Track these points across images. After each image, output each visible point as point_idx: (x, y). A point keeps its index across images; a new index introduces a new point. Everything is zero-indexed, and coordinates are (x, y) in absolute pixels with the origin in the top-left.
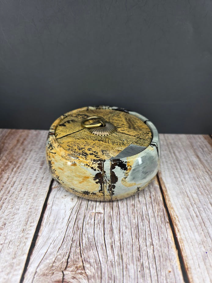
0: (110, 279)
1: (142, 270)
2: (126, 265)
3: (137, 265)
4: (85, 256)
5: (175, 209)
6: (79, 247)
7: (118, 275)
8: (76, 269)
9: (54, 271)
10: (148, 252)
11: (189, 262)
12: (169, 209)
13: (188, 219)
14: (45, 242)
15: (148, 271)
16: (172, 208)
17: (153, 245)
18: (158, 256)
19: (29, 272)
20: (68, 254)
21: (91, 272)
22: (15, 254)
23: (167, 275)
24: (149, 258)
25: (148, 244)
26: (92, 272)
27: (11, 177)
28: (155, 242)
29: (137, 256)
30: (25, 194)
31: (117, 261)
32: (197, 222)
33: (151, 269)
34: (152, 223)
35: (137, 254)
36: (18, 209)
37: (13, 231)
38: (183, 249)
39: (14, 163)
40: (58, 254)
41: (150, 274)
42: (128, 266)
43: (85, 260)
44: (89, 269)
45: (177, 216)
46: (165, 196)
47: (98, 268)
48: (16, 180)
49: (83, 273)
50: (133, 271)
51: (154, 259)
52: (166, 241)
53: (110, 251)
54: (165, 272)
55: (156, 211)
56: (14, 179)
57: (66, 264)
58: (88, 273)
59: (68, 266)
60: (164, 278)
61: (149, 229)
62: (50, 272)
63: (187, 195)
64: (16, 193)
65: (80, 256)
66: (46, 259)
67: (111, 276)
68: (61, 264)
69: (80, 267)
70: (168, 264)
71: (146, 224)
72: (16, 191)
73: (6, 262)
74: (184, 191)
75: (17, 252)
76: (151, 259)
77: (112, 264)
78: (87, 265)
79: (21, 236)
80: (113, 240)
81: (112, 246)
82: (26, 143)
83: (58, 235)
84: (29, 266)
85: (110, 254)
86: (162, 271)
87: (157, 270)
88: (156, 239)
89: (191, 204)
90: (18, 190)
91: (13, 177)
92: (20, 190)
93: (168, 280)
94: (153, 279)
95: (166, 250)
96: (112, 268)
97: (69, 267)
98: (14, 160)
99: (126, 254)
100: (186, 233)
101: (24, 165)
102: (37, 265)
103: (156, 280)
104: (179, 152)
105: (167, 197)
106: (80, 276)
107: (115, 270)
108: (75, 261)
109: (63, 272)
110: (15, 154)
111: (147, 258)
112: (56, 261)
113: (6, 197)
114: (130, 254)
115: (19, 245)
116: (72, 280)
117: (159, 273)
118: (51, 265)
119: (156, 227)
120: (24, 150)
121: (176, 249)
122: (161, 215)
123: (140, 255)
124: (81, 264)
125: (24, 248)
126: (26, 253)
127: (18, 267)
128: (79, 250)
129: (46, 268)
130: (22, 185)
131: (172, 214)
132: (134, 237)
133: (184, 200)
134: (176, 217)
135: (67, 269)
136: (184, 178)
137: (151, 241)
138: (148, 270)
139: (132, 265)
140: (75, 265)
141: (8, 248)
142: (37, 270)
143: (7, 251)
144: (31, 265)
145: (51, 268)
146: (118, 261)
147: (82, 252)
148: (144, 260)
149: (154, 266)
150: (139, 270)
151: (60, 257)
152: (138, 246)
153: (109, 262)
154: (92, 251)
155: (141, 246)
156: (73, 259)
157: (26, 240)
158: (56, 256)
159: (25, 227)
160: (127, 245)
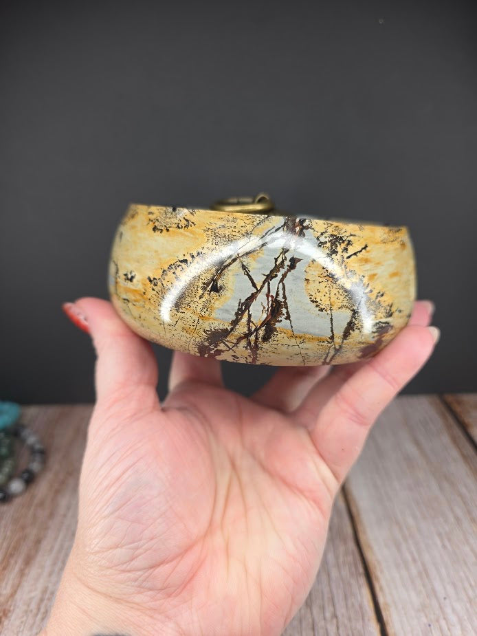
10: (329, 631)
17: (336, 617)
25: (328, 615)
28: (341, 611)
32: (414, 571)
38: (389, 620)
88: (340, 605)
95: (359, 626)
100: (394, 592)
105: (360, 528)
121: (376, 622)
133: (391, 531)
136: (391, 487)
137: (333, 610)
152: (310, 620)
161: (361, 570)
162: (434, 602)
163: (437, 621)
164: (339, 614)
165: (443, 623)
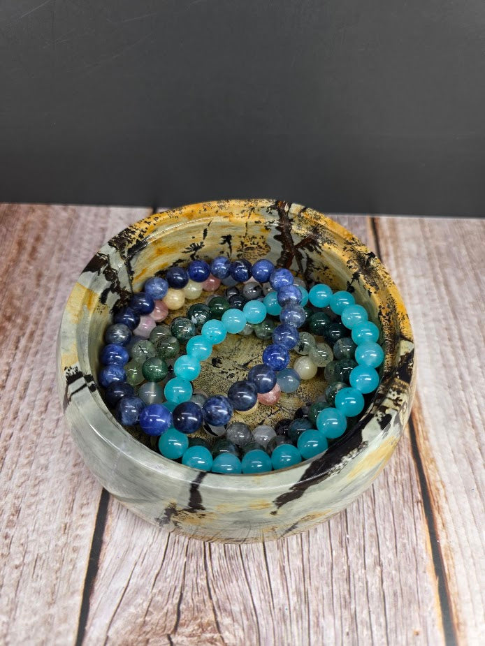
1: (353, 631)
2: (317, 618)
3: (341, 617)
4: (218, 595)
5: (440, 463)
6: (205, 572)
8: (200, 630)
9: (148, 637)
10: (369, 584)
11: (464, 609)
12: (425, 463)
13: (468, 492)
14: (122, 560)
15: (366, 633)
16: (433, 461)
17: (381, 565)
18: (392, 593)
19: (90, 640)
20: (178, 590)
21: (235, 636)
22: (53, 593)
23: (411, 641)
24: (370, 599)
25: (369, 561)
26: (238, 638)
27: (15, 366)
28: (388, 555)
29: (342, 594)
30: (58, 420)
31: (295, 609)
33: (374, 628)
34: (381, 503)
35: (341, 589)
36: (46, 468)
37: (41, 531)
38: (452, 573)
39: (19, 321)
40: (155, 591)
41: (371, 641)
42: (321, 619)
43: (219, 607)
44: (231, 629)
45: (442, 482)
46: (417, 424)
47: (250, 628)
48: (31, 376)
49: (216, 640)
50: (333, 634)
51: (383, 600)
52: (413, 554)
53: (279, 581)
54: (407, 635)
55: (391, 470)
56: (25, 374)
57: (175, 616)
58: (229, 639)
59: (181, 622)
61: (372, 520)
62: (140, 638)
63: (473, 422)
64: (35, 418)
65: (206, 597)
66: (128, 604)
68: (162, 617)
69: (209, 624)
70: (415, 615)
71: (365, 506)
72: (34, 413)
73: (35, 614)
74: (465, 410)
75: (56, 588)
76: (375, 603)
77: (284, 615)
78: (225, 621)
79: (60, 543)
80: (285, 553)
81: (283, 569)
82: (42, 251)
83: (151, 541)
84: (89, 623)
85: (278, 591)
86: (399, 632)
87: (389, 630)
88: (388, 547)
89: (480, 449)
90: (38, 409)
91: (21, 368)
92: (43, 409)
96: (283, 627)
97: (183, 625)
98: (18, 311)
99: (317, 589)
100: (462, 531)
101: (45, 330)
102: (108, 621)
104: (460, 282)
107: (291, 633)
108: (196, 609)
109: (170, 639)
110: (18, 291)
111: (365, 599)
112: (150, 609)
113: (11, 431)
114: (326, 590)
115: (59, 569)
117: (392, 638)
118: (140, 620)
119: (391, 514)
120: (40, 276)
121: (434, 574)
122: (404, 482)
123: (349, 591)
124: (212, 617)
125: (73, 576)
126: (78, 591)
127: (63, 628)
128: (205, 581)
129: (130, 628)
130: (46, 393)
131: (432, 478)
132: (335, 542)
133: (463, 437)
134: (440, 487)
135: (180, 630)
136: (468, 367)
137: (377, 554)
138: (367, 629)
139: (330, 617)
140: (196, 619)
141: (35, 576)
142: (110, 634)
143: (34, 585)
144: (94, 621)
145: (140, 629)
146: (297, 607)
147: (211, 586)
148: (359, 604)
149: (382, 620)
150: (346, 630)
151: (159, 598)
152: (346, 568)
153: (277, 610)
154: (235, 582)
155: (353, 566)
156: (191, 603)
157: (75, 555)
158: (150, 597)
159: (67, 520)
160: (318, 566)
164: (384, 560)
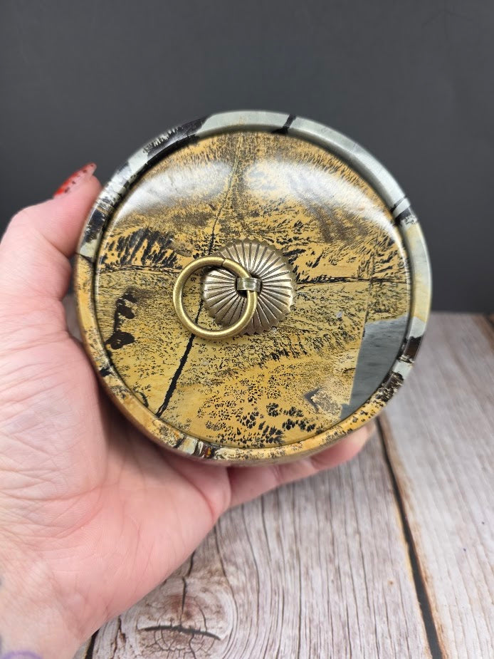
0: (276, 594)
1: (337, 579)
2: (307, 569)
3: (327, 569)
4: (225, 550)
5: (406, 466)
6: (214, 535)
7: (290, 587)
8: (210, 574)
10: (350, 547)
11: (430, 567)
13: (431, 485)
15: (348, 581)
16: (400, 464)
17: (359, 533)
18: (369, 554)
21: (238, 580)
23: (386, 588)
24: (351, 557)
25: (350, 530)
26: (241, 581)
28: (364, 527)
29: (327, 552)
31: (288, 562)
32: (449, 492)
33: (355, 578)
35: (327, 549)
38: (419, 541)
41: (352, 587)
42: (310, 571)
43: (225, 559)
44: (235, 575)
45: (408, 479)
47: (251, 574)
49: (222, 582)
50: (320, 581)
51: (361, 558)
52: (386, 526)
54: (382, 584)
57: (189, 564)
58: (233, 582)
59: (194, 568)
60: (381, 595)
61: (351, 503)
65: (215, 552)
67: (276, 588)
69: (217, 570)
70: (389, 569)
74: (425, 431)
76: (356, 560)
77: (279, 566)
78: (230, 568)
80: (281, 523)
81: (278, 535)
85: (275, 549)
86: (375, 580)
87: (367, 580)
88: (365, 521)
89: (438, 457)
93: (388, 598)
94: (358, 596)
95: (385, 544)
96: (279, 575)
97: (195, 570)
99: (307, 550)
100: (426, 512)
103: (364, 598)
105: (390, 443)
106: (218, 587)
107: (285, 579)
108: (206, 559)
109: (184, 580)
111: (346, 557)
114: (314, 550)
116: (202, 595)
117: (370, 585)
121: (404, 541)
122: (377, 478)
123: (334, 552)
124: (218, 565)
128: (215, 541)
131: (400, 476)
132: (322, 517)
133: (425, 449)
134: (407, 481)
135: (192, 574)
136: (427, 404)
137: (356, 526)
138: (349, 579)
139: (317, 570)
140: (206, 566)
146: (290, 561)
147: (219, 544)
148: (342, 560)
149: (362, 573)
150: (332, 577)
152: (330, 534)
153: (273, 562)
154: (239, 541)
155: (337, 534)
156: (202, 555)
160: (307, 533)
161: (390, 486)
162: (472, 526)
163: (474, 545)
164: (362, 530)
165: (480, 548)
